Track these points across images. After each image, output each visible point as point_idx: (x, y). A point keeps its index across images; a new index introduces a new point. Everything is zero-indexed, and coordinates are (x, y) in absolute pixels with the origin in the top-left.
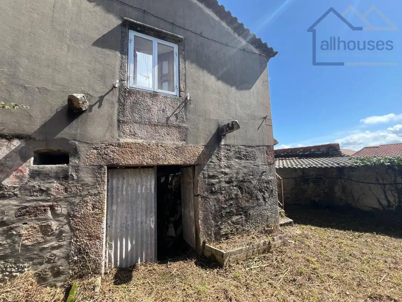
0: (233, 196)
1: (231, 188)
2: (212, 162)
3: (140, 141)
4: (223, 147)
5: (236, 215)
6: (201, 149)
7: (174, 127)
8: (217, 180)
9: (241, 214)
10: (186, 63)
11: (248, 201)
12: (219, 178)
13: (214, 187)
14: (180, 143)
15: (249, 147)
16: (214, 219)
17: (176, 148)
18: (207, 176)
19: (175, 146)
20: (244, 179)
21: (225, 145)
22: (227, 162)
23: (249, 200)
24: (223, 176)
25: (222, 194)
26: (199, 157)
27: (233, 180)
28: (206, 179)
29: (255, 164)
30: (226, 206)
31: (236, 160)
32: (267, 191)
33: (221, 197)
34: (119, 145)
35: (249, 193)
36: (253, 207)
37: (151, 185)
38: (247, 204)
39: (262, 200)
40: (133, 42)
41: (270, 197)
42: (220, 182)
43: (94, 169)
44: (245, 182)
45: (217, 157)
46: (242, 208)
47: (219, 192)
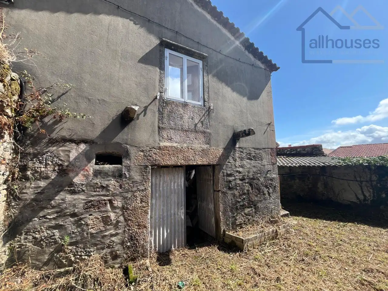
0: (245, 191)
1: (244, 184)
2: (229, 162)
3: (175, 145)
4: (237, 149)
5: (248, 208)
6: (221, 151)
7: (201, 132)
8: (233, 178)
9: (251, 207)
10: (209, 77)
11: (257, 196)
12: (235, 176)
13: (231, 184)
14: (205, 147)
15: (257, 149)
16: (231, 211)
17: (202, 151)
18: (225, 174)
19: (201, 149)
20: (254, 177)
21: (239, 148)
22: (241, 162)
23: (258, 195)
24: (238, 174)
26: (220, 158)
27: (246, 177)
28: (225, 177)
29: (262, 164)
30: (240, 200)
31: (248, 161)
32: (271, 187)
33: (236, 193)
34: (160, 148)
35: (257, 189)
36: (261, 201)
37: (181, 183)
38: (256, 199)
39: (267, 195)
40: (168, 59)
41: (273, 193)
42: (235, 180)
43: (141, 168)
44: (254, 179)
45: (233, 158)
46: (252, 202)
47: (235, 188)
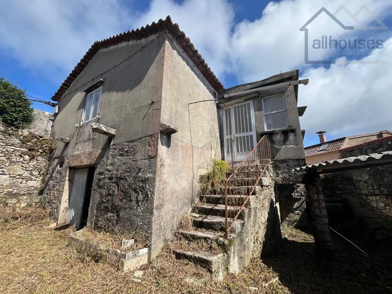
0: (111, 192)
1: (111, 184)
2: (103, 161)
3: (79, 152)
4: (112, 147)
5: (111, 212)
7: (91, 139)
8: (103, 176)
9: (114, 213)
11: (121, 200)
12: (105, 175)
13: (101, 182)
14: (91, 150)
16: (97, 209)
17: (89, 154)
18: (98, 172)
19: (89, 152)
20: (122, 176)
21: (113, 145)
22: (112, 160)
23: (123, 199)
24: (107, 172)
25: (104, 189)
26: (98, 158)
27: (113, 176)
28: (98, 175)
29: (134, 160)
30: (105, 201)
31: (119, 157)
32: (142, 192)
33: (104, 192)
34: (73, 157)
35: (123, 192)
36: (125, 208)
38: (120, 204)
39: (134, 203)
41: (143, 201)
42: (104, 178)
44: (122, 179)
45: (107, 156)
46: (115, 206)
47: (103, 187)
